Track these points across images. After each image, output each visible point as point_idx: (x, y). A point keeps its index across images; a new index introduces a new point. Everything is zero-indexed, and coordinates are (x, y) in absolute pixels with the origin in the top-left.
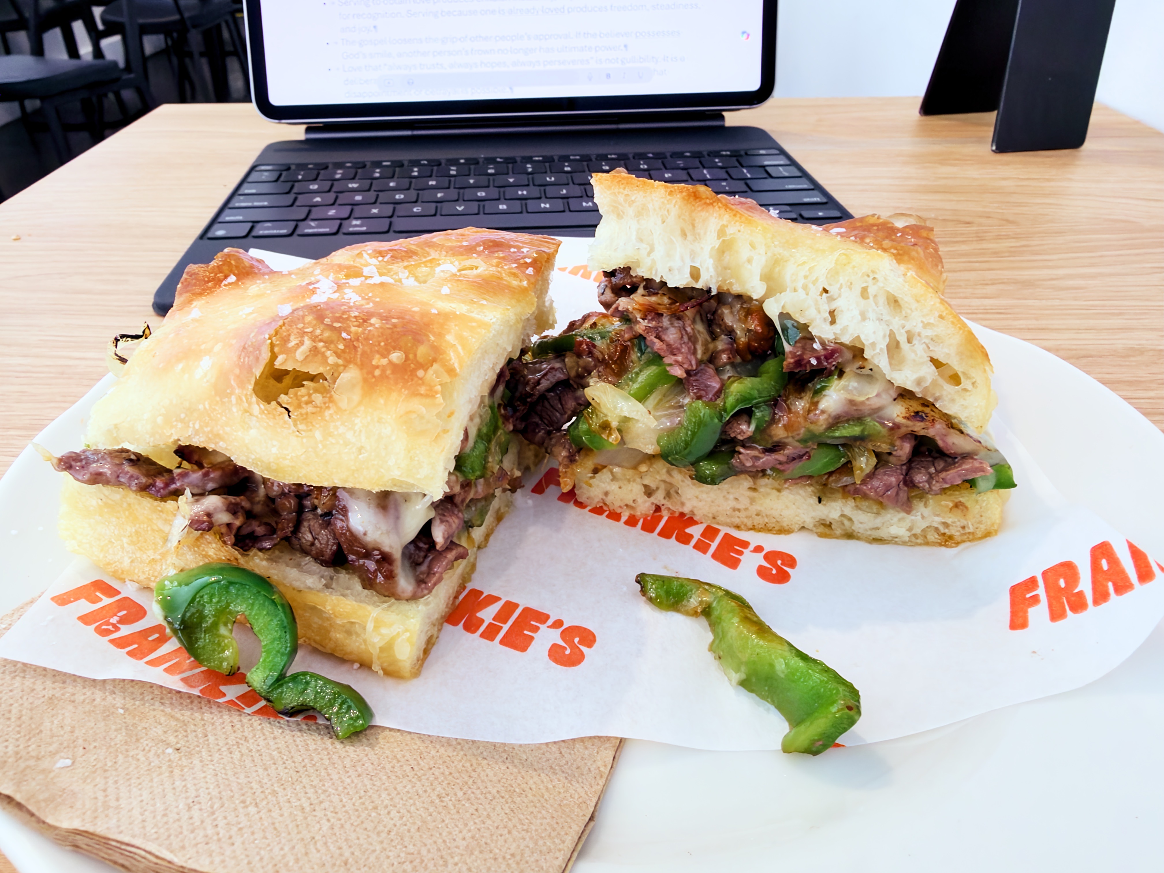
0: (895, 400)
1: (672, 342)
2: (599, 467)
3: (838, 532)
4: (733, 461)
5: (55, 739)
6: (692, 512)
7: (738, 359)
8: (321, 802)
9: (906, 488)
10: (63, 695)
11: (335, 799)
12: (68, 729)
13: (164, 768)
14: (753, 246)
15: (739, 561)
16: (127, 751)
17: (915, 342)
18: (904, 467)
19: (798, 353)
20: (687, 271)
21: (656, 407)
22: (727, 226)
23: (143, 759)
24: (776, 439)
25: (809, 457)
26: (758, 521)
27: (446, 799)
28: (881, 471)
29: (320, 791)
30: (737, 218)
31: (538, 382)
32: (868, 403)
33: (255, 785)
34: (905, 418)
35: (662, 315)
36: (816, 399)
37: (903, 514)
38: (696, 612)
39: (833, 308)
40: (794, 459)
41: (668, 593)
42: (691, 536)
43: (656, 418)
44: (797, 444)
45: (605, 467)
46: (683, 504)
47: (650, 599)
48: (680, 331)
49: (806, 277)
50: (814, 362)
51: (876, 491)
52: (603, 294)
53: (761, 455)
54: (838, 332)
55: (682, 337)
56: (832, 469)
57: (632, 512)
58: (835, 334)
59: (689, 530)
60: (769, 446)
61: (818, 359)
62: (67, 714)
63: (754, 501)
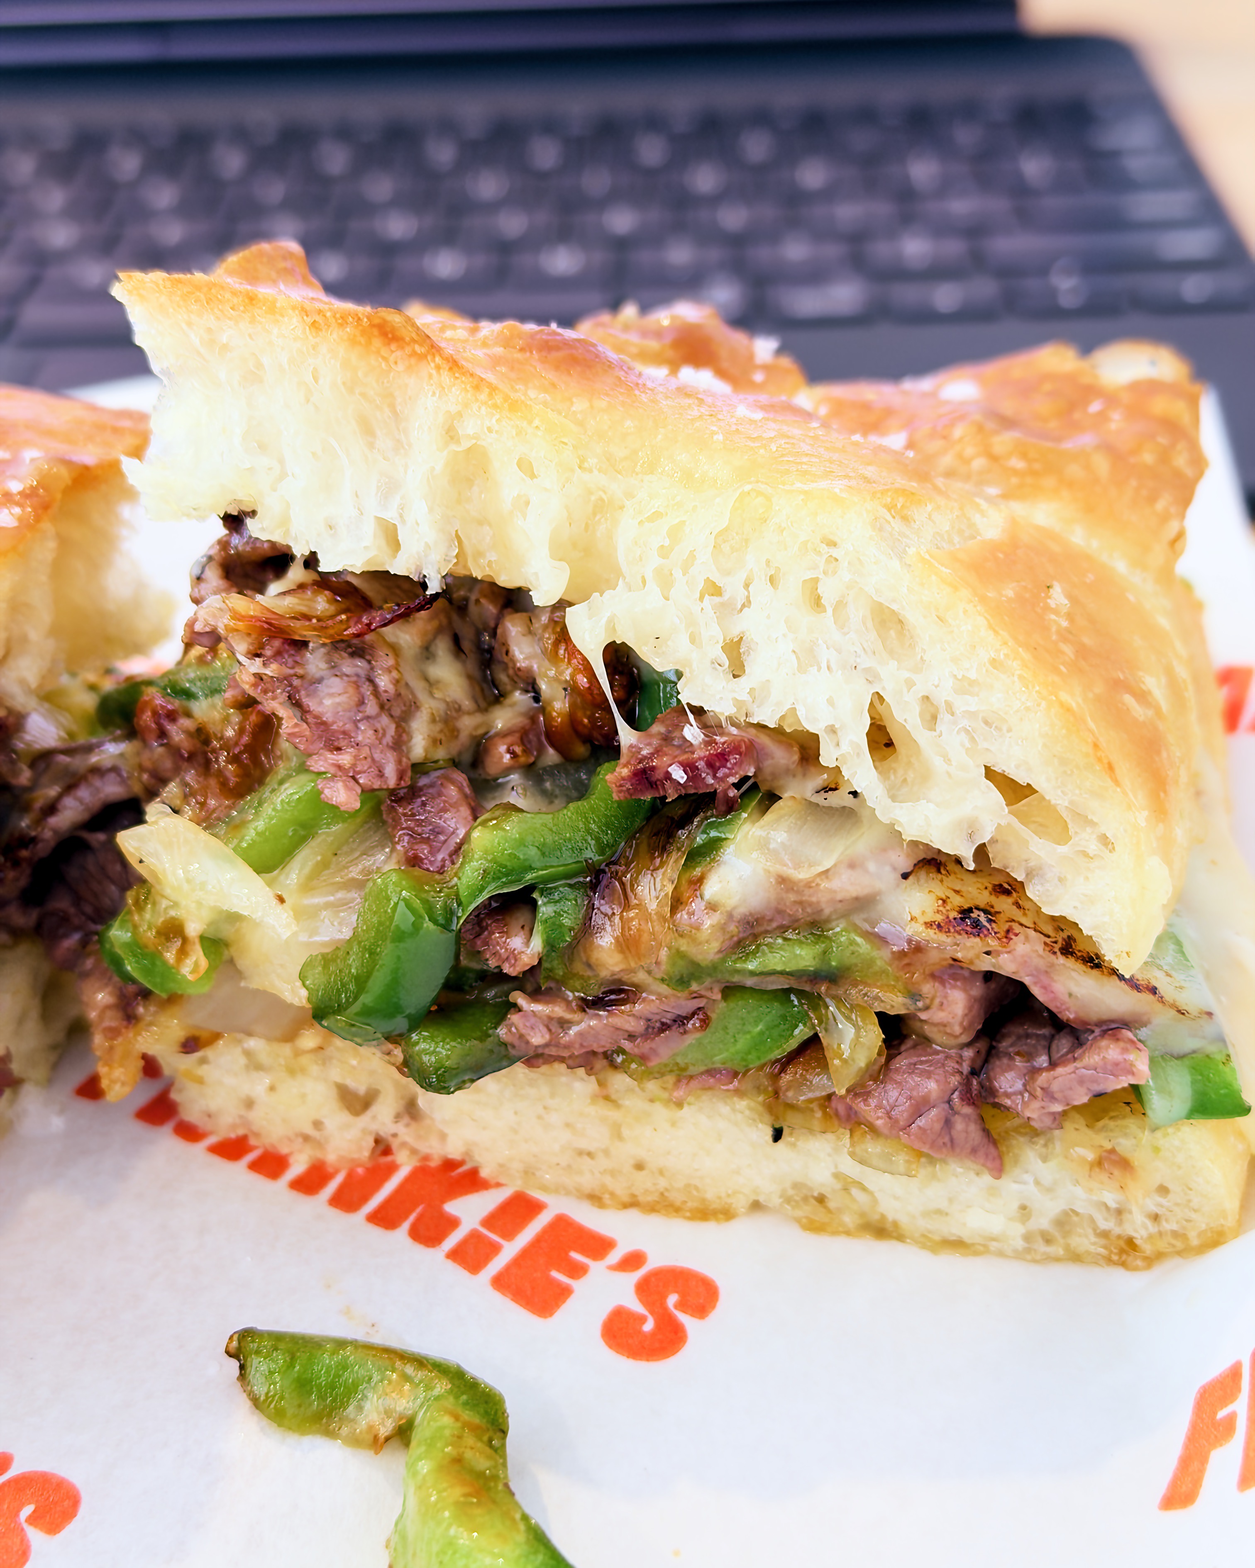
0: (905, 876)
1: (328, 717)
2: (204, 1035)
3: (849, 1220)
4: (502, 1031)
9: (967, 1110)
14: (527, 469)
15: (564, 1292)
17: (941, 727)
18: (968, 1053)
19: (645, 752)
20: (369, 529)
21: (308, 886)
22: (460, 416)
24: (604, 974)
25: (706, 1022)
26: (643, 1184)
28: (902, 1062)
30: (483, 397)
31: (51, 809)
32: (824, 884)
34: (929, 925)
35: (304, 644)
36: (697, 872)
37: (987, 1179)
38: (376, 1438)
39: (734, 633)
40: (664, 1027)
41: (304, 1385)
42: (453, 1223)
43: (300, 914)
44: (664, 989)
45: (216, 1037)
46: (443, 1137)
47: (255, 1401)
48: (357, 686)
49: (664, 553)
50: (679, 775)
51: (888, 1115)
53: (576, 1017)
54: (744, 697)
55: (361, 702)
56: (777, 1054)
58: (738, 703)
59: (452, 1207)
60: (595, 991)
61: (689, 767)
63: (617, 1134)
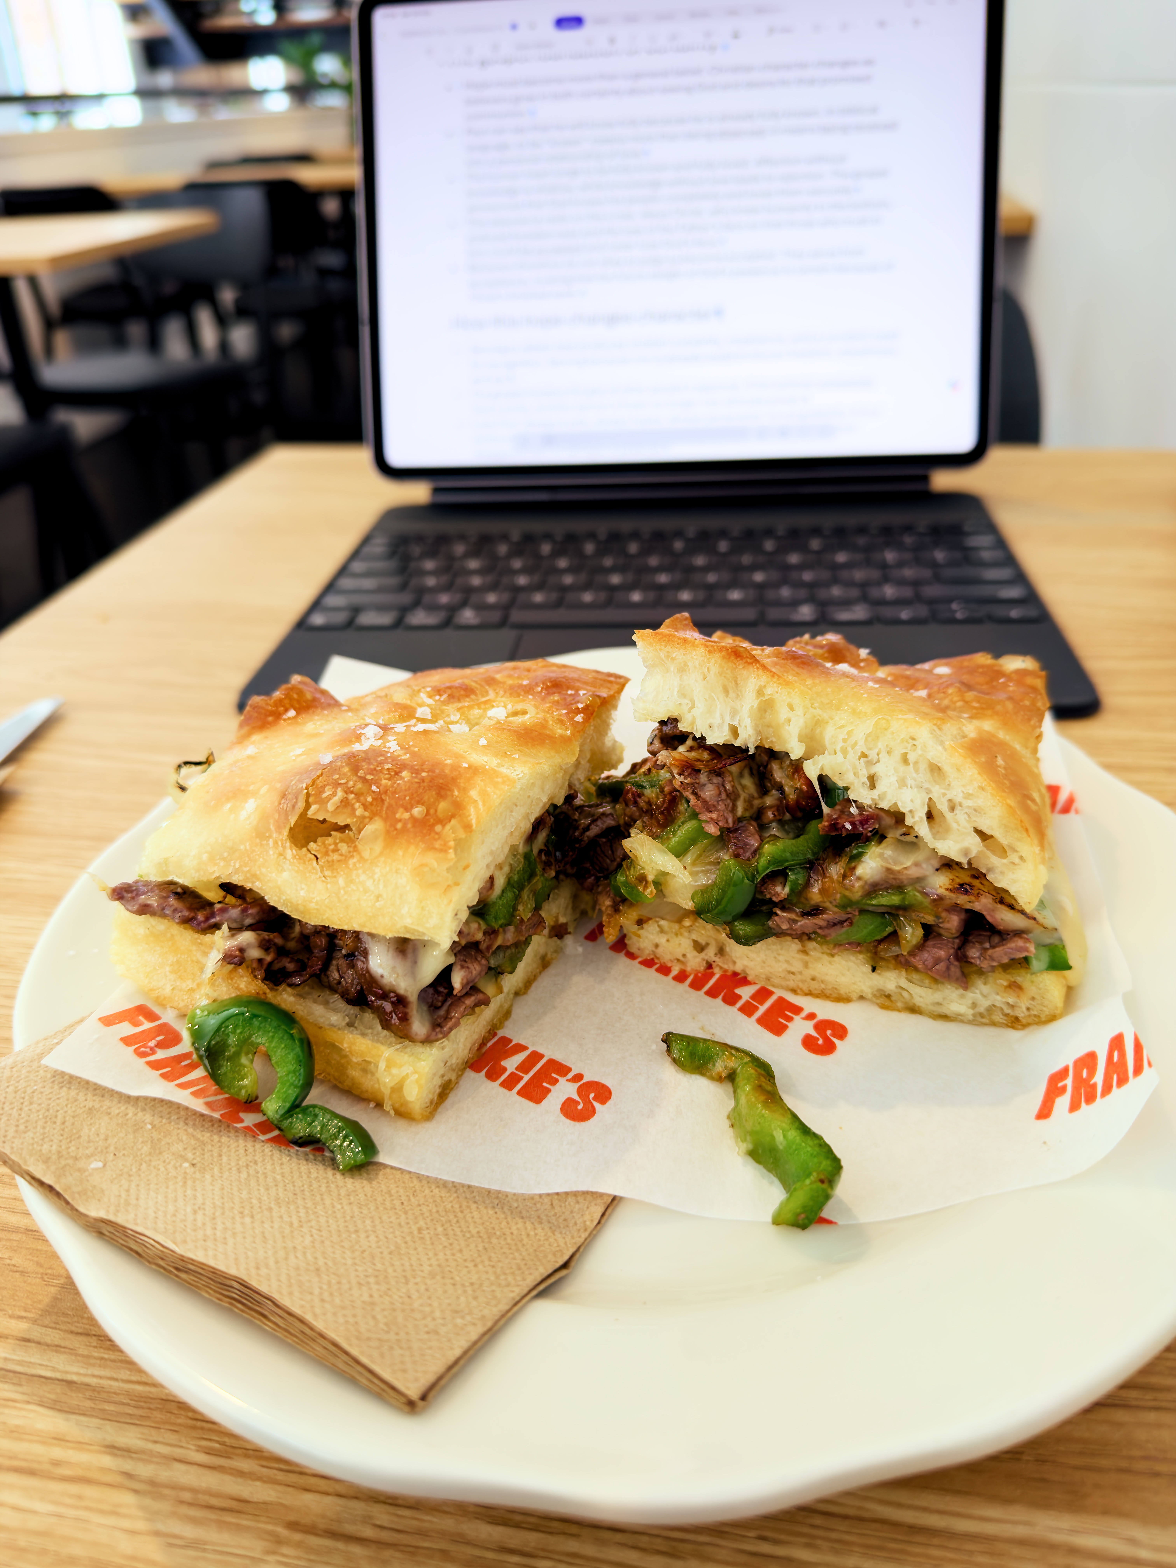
0: (937, 870)
1: (708, 799)
2: (644, 918)
3: (900, 1005)
4: (770, 923)
5: (91, 1144)
6: (744, 971)
7: (788, 816)
8: (310, 1221)
9: (956, 963)
10: (101, 1107)
11: (323, 1220)
12: (102, 1137)
13: (180, 1178)
14: (791, 708)
15: (785, 1027)
16: (150, 1161)
17: (956, 812)
18: (957, 941)
19: (834, 817)
20: (727, 729)
21: (694, 864)
22: (765, 686)
23: (162, 1169)
24: (813, 902)
25: (851, 924)
26: (814, 986)
27: (425, 1232)
28: (930, 943)
29: (311, 1212)
30: (775, 678)
31: (587, 828)
32: (906, 872)
33: (254, 1201)
34: (947, 889)
35: (699, 771)
36: (853, 864)
37: (961, 991)
38: (721, 1077)
39: (872, 772)
40: (835, 924)
41: (692, 1055)
42: (739, 997)
43: (692, 874)
44: (836, 910)
45: (649, 919)
46: (734, 963)
47: (674, 1060)
48: (718, 788)
49: (844, 740)
50: (848, 826)
51: (924, 963)
52: (651, 743)
53: (800, 919)
54: (876, 797)
55: (720, 794)
56: (879, 937)
57: (683, 967)
58: (873, 799)
59: (738, 991)
60: (808, 909)
61: (853, 824)
62: (103, 1124)
63: (806, 965)
